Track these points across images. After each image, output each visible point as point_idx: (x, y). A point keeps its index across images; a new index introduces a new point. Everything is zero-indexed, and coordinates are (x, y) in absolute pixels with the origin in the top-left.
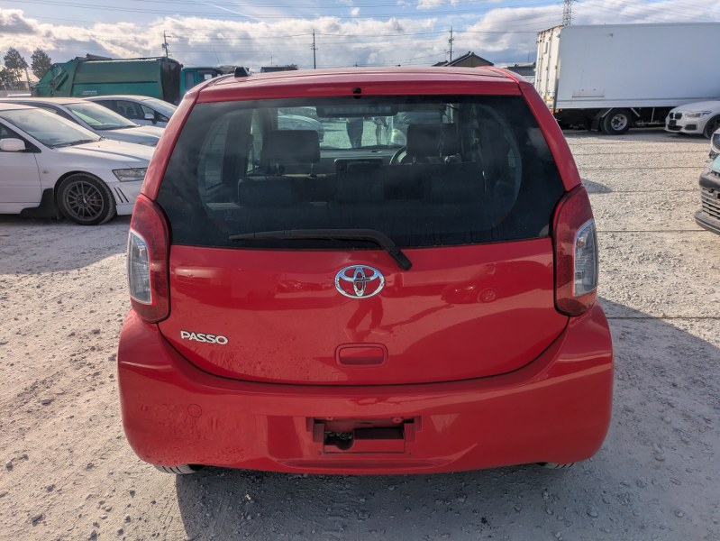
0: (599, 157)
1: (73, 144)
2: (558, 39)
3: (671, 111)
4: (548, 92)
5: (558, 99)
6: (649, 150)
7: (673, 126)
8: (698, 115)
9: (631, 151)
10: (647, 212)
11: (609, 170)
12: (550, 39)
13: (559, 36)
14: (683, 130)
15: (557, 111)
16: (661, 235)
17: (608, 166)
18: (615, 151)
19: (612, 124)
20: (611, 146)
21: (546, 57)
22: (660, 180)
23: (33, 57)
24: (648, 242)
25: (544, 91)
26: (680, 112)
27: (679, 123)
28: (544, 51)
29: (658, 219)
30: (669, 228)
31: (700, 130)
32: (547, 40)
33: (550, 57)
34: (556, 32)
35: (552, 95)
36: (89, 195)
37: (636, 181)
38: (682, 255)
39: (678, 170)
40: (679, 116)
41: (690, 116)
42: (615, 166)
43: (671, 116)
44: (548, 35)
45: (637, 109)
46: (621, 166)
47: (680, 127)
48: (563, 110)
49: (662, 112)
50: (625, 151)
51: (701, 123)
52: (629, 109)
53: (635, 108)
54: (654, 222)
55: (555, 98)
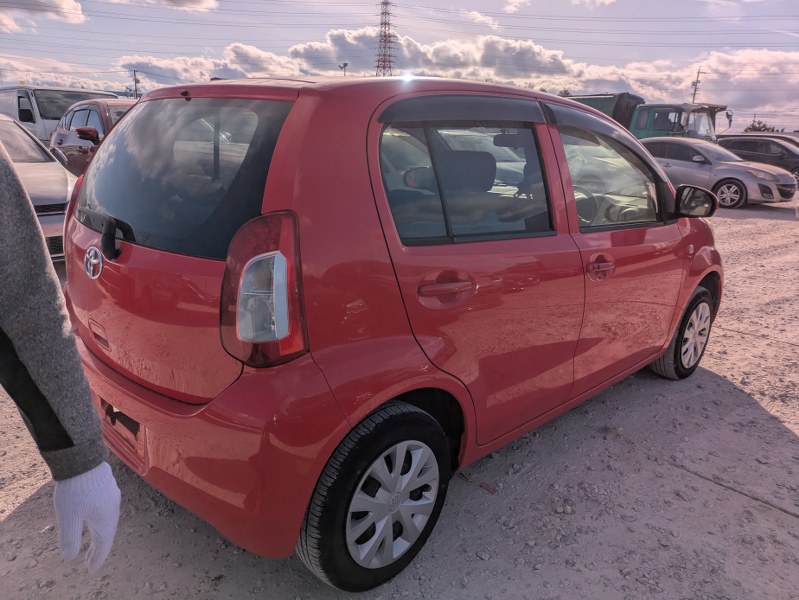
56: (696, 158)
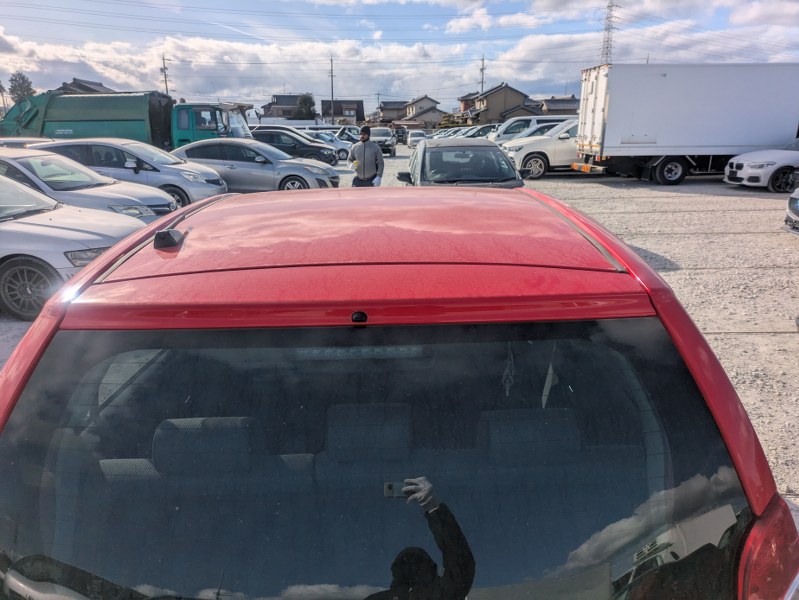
0: (656, 216)
1: (16, 216)
2: (605, 79)
3: (731, 161)
4: (593, 137)
5: (605, 145)
6: (711, 207)
7: (733, 177)
8: (761, 166)
9: (690, 208)
10: (726, 301)
11: (669, 235)
12: (596, 78)
13: (607, 76)
14: (745, 183)
15: (604, 159)
16: (750, 338)
17: (668, 230)
18: (672, 207)
19: (665, 173)
20: (666, 200)
21: (591, 97)
22: (731, 251)
23: (12, 80)
24: (738, 351)
25: (589, 135)
26: (741, 162)
27: (740, 174)
28: (590, 91)
29: (742, 313)
30: (757, 329)
31: (763, 182)
32: (592, 78)
33: (596, 98)
34: (604, 71)
35: (598, 140)
36: (35, 283)
37: (704, 253)
38: (784, 374)
39: (749, 237)
40: (740, 167)
41: (752, 167)
42: (676, 229)
43: (731, 166)
44: (594, 74)
45: (692, 157)
46: (683, 230)
47: (741, 179)
48: (612, 157)
49: (721, 161)
50: (684, 208)
51: (765, 175)
52: (683, 157)
53: (690, 156)
54: (737, 318)
55: (602, 144)
56: (258, 159)
